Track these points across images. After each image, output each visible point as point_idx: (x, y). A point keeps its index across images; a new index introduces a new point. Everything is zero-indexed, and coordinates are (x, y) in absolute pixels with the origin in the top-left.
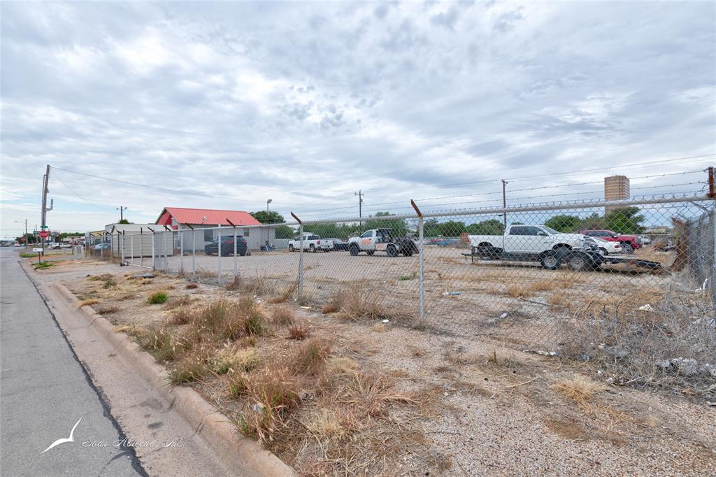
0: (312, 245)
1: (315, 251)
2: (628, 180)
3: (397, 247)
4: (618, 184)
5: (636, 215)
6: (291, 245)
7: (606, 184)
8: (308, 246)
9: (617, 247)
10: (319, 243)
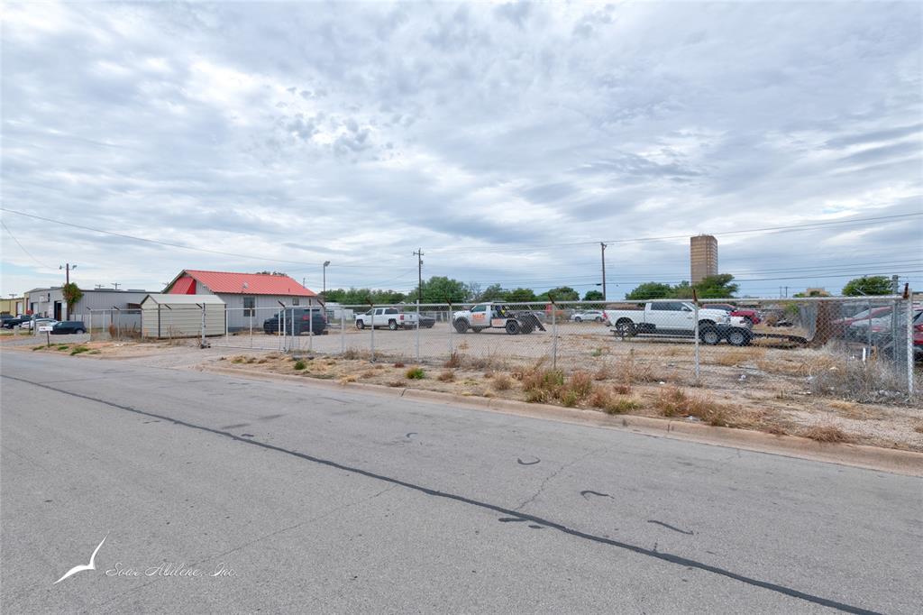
0: (391, 321)
1: (397, 327)
2: (716, 242)
3: (520, 323)
4: (704, 245)
5: (729, 284)
6: (361, 321)
7: (692, 245)
8: (387, 323)
9: (741, 322)
10: (402, 318)
